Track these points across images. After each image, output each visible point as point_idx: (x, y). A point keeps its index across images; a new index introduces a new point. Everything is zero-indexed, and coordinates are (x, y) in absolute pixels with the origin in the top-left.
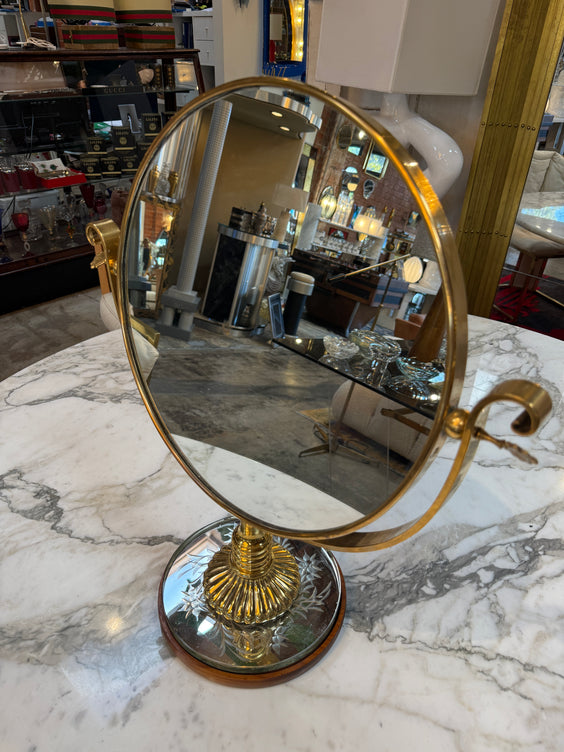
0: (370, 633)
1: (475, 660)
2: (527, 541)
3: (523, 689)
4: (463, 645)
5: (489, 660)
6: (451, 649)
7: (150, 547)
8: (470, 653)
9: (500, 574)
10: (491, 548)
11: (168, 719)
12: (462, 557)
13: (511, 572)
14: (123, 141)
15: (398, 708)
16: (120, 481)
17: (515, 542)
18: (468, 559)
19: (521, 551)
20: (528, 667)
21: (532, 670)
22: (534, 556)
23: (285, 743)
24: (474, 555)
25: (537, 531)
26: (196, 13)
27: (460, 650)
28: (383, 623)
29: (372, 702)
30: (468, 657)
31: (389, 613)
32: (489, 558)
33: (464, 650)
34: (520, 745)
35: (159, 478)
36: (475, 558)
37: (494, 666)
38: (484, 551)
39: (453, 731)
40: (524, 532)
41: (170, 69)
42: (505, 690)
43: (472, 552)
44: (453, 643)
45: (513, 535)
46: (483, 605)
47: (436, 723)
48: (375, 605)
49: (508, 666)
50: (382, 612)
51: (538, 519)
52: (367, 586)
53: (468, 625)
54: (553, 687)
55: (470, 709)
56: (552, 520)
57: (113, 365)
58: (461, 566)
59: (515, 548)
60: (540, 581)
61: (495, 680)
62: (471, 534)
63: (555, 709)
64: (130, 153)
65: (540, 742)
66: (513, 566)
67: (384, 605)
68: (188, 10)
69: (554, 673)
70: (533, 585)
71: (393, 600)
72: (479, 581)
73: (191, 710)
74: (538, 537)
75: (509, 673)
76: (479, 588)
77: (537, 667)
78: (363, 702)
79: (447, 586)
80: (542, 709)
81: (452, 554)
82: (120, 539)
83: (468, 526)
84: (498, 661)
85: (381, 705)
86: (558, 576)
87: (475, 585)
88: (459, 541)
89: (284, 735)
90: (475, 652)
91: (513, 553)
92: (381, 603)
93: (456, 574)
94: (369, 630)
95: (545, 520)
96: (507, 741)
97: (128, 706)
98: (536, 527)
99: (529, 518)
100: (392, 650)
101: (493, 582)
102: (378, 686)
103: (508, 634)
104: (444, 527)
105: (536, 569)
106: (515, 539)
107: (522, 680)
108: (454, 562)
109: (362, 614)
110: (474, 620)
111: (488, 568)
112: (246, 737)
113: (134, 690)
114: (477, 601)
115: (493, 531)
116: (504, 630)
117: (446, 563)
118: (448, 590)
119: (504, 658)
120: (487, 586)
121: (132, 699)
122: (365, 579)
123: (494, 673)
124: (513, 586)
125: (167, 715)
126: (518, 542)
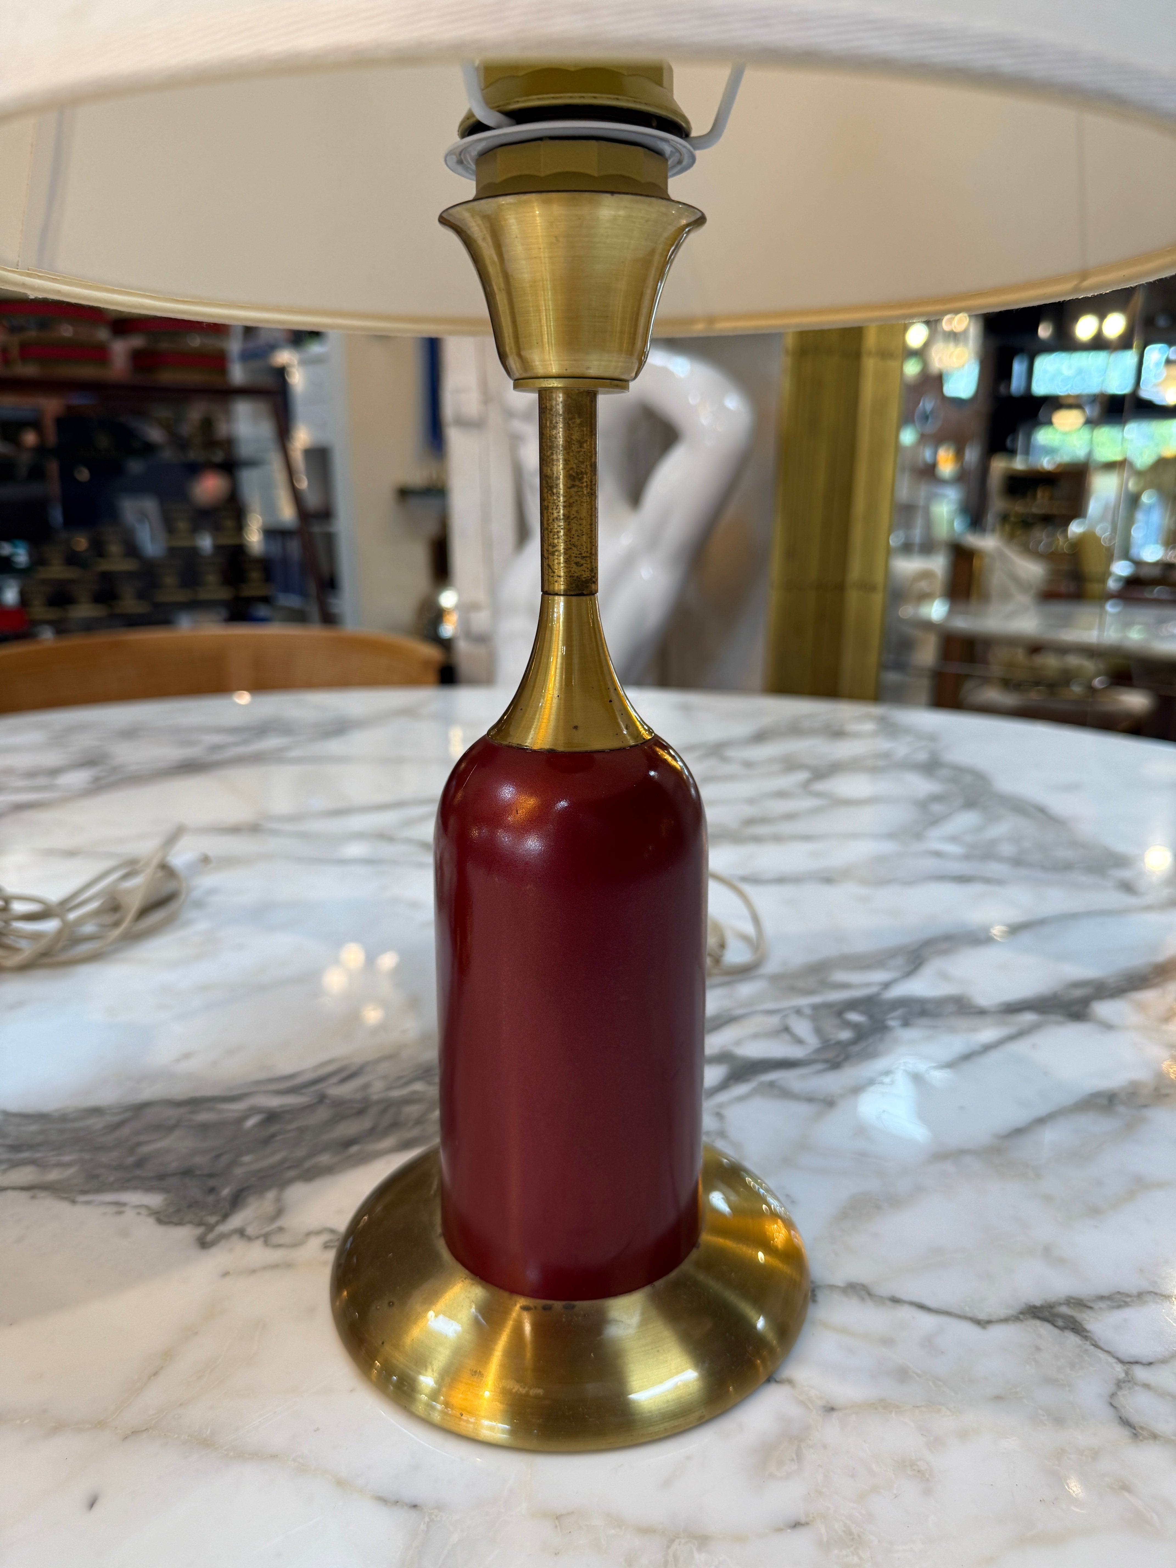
0: (211, 1228)
2: (856, 1004)
9: (745, 1071)
10: (734, 1022)
13: (786, 1064)
15: (204, 1441)
17: (816, 1008)
19: (831, 1022)
22: (871, 1031)
25: (888, 985)
28: (278, 1200)
29: (97, 1425)
31: (311, 1174)
34: (702, 1540)
39: (413, 1506)
40: (847, 986)
45: (813, 993)
47: (345, 1484)
48: (278, 1157)
50: (291, 1173)
51: (900, 961)
52: (272, 1117)
54: (887, 1341)
56: (936, 965)
59: (812, 1017)
60: (881, 1080)
63: (880, 1407)
65: (796, 1525)
66: (797, 1053)
67: (311, 1155)
69: (896, 1301)
70: (854, 1089)
71: (348, 1143)
74: (890, 994)
77: (832, 1287)
78: (58, 1427)
80: (830, 1410)
85: (135, 1433)
91: (803, 1028)
92: (300, 1153)
94: (212, 1220)
95: (917, 964)
96: (645, 1531)
98: (883, 976)
99: (868, 961)
100: (274, 1267)
101: (721, 1090)
105: (872, 1057)
106: (817, 999)
109: (212, 1182)
115: (748, 990)
122: (274, 1102)
124: (786, 1094)
126: (828, 1006)
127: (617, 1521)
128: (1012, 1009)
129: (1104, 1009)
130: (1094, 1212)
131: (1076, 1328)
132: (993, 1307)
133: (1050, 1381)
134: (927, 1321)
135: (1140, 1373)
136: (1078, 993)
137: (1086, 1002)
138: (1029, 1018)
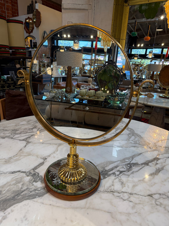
1: (115, 194)
2: (128, 164)
3: (130, 200)
4: (112, 190)
5: (120, 193)
6: (108, 192)
7: (12, 174)
8: (114, 192)
9: (121, 172)
10: (118, 166)
11: (16, 221)
12: (110, 169)
13: (124, 171)
14: (10, 80)
15: (93, 209)
16: (3, 158)
17: (125, 164)
18: (112, 169)
19: (127, 166)
20: (131, 194)
21: (132, 195)
22: (131, 167)
23: (57, 223)
24: (114, 168)
25: (131, 161)
26: (33, 50)
27: (111, 192)
29: (85, 208)
30: (113, 193)
32: (118, 168)
33: (112, 191)
34: (130, 214)
35: (16, 156)
36: (114, 169)
37: (121, 195)
38: (116, 167)
39: (110, 213)
40: (127, 162)
41: (25, 62)
42: (125, 200)
43: (113, 168)
44: (109, 190)
45: (124, 163)
46: (117, 180)
47: (105, 211)
49: (125, 194)
51: (131, 158)
53: (113, 185)
54: (139, 198)
55: (115, 206)
56: (134, 159)
57: (3, 130)
58: (110, 171)
59: (125, 166)
60: (133, 173)
61: (122, 198)
62: (112, 163)
63: (139, 203)
64: (12, 83)
65: (136, 213)
66: (125, 170)
68: (30, 49)
69: (138, 195)
70: (131, 174)
72: (116, 174)
73: (24, 217)
74: (131, 162)
75: (126, 196)
76: (116, 176)
78: (82, 208)
79: (106, 176)
80: (136, 204)
81: (107, 168)
82: (2, 173)
83: (112, 162)
84: (122, 193)
85: (88, 208)
86: (137, 171)
87: (114, 175)
88: (109, 165)
89: (56, 220)
90: (116, 192)
91: (125, 167)
93: (109, 173)
95: (133, 159)
96: (126, 213)
97: (2, 218)
98: (130, 160)
99: (128, 158)
101: (120, 174)
102: (87, 203)
103: (125, 186)
104: (105, 162)
105: (131, 170)
106: (125, 163)
107: (130, 197)
108: (108, 170)
110: (115, 184)
111: (117, 171)
112: (44, 222)
113: (5, 214)
114: (115, 179)
115: (118, 162)
116: (124, 185)
117: (106, 171)
118: (106, 177)
119: (124, 192)
120: (118, 175)
121: (3, 216)
123: (121, 196)
124: (125, 175)
125: (16, 219)
126: (126, 164)
127: (124, 213)
128: (142, 164)
129: (150, 164)
130: (152, 186)
131: (152, 197)
132: (146, 195)
133: (151, 201)
134: (141, 196)
135: (157, 200)
136: (147, 162)
137: (148, 163)
138: (143, 165)
